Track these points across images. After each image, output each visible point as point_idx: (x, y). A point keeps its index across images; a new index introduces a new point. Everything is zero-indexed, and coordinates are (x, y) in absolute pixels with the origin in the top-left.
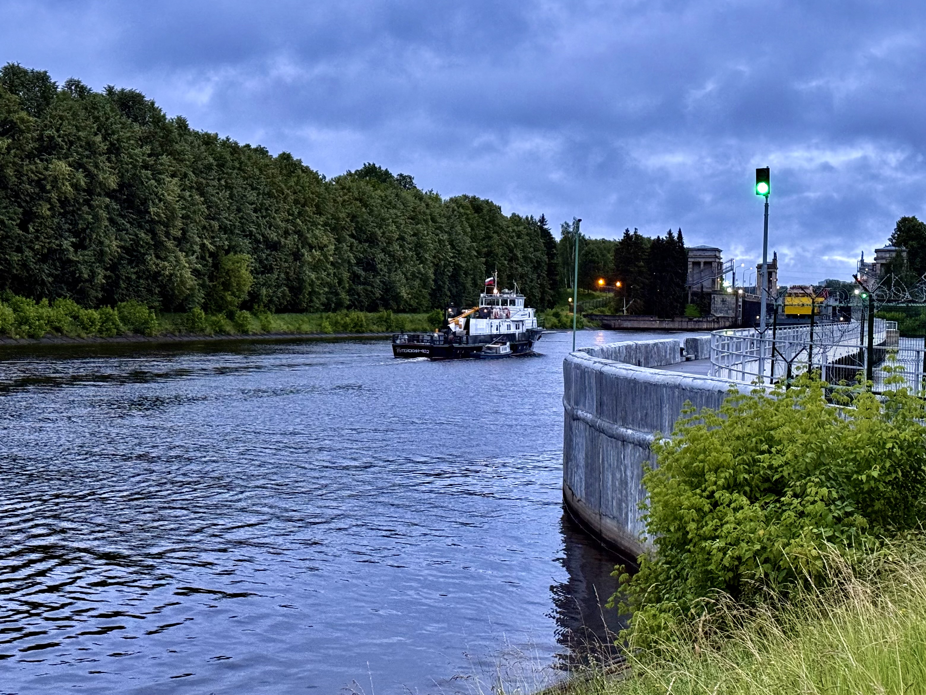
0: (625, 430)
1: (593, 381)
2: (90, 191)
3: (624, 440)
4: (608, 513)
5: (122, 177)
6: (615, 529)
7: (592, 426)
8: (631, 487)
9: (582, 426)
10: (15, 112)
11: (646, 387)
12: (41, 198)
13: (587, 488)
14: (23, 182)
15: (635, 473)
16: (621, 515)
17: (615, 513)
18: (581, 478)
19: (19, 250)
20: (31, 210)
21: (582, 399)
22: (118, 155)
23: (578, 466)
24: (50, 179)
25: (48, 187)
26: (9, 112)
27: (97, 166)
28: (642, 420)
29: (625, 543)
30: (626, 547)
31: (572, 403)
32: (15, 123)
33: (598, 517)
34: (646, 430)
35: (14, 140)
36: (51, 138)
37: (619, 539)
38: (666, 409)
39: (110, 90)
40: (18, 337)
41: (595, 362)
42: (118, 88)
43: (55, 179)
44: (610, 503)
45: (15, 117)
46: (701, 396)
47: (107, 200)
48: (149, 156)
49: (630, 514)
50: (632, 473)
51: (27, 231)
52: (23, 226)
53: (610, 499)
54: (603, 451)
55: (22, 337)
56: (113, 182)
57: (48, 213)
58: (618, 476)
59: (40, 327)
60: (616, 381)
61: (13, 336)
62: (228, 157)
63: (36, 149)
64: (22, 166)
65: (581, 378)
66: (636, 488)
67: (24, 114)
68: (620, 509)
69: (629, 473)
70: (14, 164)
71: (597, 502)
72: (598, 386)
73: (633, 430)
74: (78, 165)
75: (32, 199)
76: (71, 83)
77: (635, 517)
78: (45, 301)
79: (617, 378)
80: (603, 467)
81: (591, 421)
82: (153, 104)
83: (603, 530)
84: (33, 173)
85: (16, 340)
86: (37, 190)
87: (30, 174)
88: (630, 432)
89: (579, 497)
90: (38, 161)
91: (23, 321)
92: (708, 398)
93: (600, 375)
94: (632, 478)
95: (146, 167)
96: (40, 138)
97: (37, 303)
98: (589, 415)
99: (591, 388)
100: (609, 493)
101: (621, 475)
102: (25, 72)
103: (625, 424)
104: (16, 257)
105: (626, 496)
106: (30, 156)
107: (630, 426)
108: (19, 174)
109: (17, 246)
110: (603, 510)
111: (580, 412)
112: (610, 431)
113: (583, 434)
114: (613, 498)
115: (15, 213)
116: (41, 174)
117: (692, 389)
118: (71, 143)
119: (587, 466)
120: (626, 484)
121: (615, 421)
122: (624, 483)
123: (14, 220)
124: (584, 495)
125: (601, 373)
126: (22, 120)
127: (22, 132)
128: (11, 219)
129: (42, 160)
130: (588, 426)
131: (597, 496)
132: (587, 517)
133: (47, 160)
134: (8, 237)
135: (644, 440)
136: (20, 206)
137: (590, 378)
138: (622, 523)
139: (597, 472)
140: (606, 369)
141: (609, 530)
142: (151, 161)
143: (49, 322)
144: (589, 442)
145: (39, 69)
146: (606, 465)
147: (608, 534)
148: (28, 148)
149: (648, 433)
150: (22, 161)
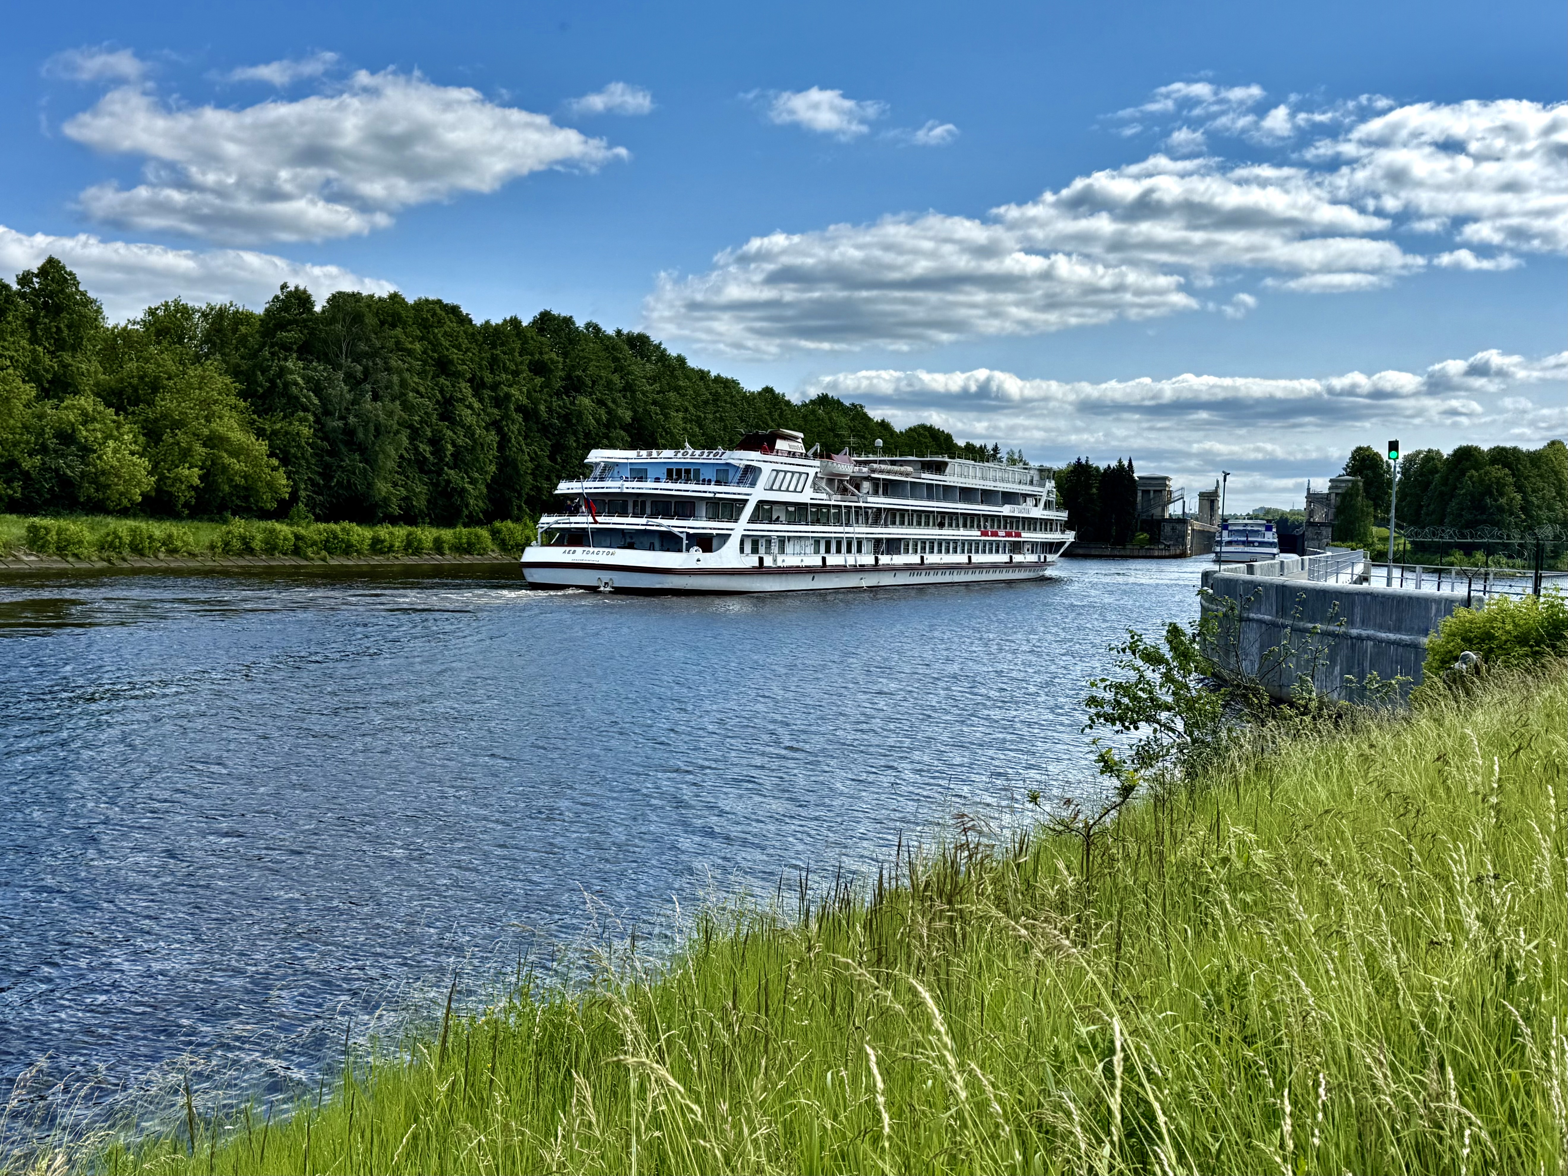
0: (1313, 625)
2: (609, 425)
3: (1312, 632)
5: (635, 412)
7: (1270, 624)
9: (1255, 625)
11: (1336, 596)
12: (567, 431)
13: (1261, 668)
18: (1254, 663)
21: (1256, 606)
23: (1247, 654)
26: (541, 353)
27: (614, 401)
28: (1331, 618)
34: (1336, 624)
35: (545, 378)
38: (1357, 610)
39: (620, 333)
42: (626, 331)
43: (580, 415)
45: (546, 357)
47: (623, 433)
48: (658, 393)
52: (552, 458)
56: (628, 416)
63: (563, 387)
64: (551, 402)
70: (546, 400)
74: (601, 402)
76: (589, 325)
77: (1322, 684)
79: (1304, 590)
81: (1271, 620)
82: (659, 344)
88: (1318, 626)
90: (565, 398)
92: (1397, 602)
93: (1281, 586)
95: (655, 403)
96: (569, 377)
99: (1268, 597)
100: (1292, 670)
101: (1308, 657)
107: (1319, 622)
108: (550, 410)
110: (1285, 681)
112: (1295, 626)
113: (1258, 630)
116: (568, 409)
119: (1261, 653)
121: (1301, 619)
125: (1284, 586)
129: (568, 397)
130: (1264, 625)
133: (573, 397)
135: (1334, 632)
137: (1267, 590)
142: (659, 397)
149: (1338, 626)
150: (552, 396)
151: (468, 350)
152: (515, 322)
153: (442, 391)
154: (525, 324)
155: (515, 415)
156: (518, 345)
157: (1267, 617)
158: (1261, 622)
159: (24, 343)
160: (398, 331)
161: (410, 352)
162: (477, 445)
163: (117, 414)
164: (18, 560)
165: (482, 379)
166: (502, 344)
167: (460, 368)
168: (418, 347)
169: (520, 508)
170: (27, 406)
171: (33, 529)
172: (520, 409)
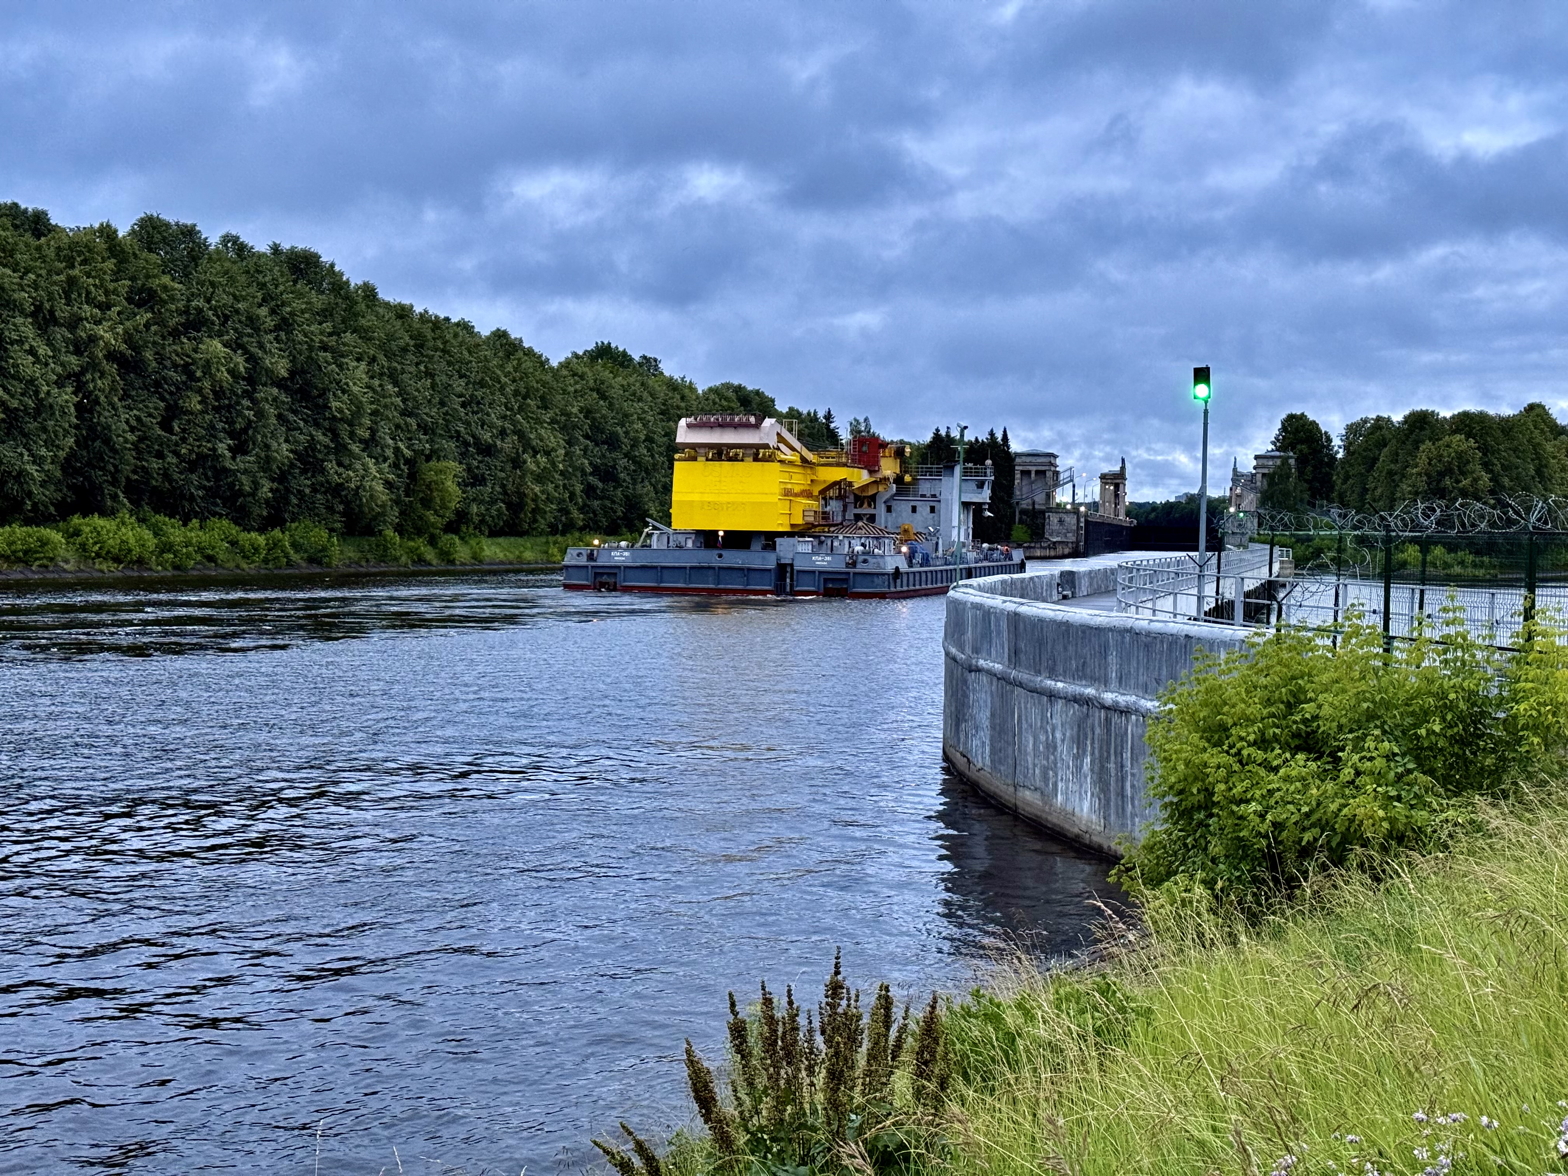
0: (1053, 683)
1: (1004, 625)
2: (251, 380)
3: (1052, 696)
4: (1027, 784)
5: (293, 361)
6: (1040, 803)
7: (1002, 678)
8: (1062, 752)
9: (984, 679)
10: (155, 276)
11: (1084, 632)
12: (190, 388)
13: (993, 752)
14: (165, 367)
15: (1068, 734)
16: (1047, 785)
17: (1038, 784)
18: (983, 743)
19: (160, 455)
20: (176, 404)
21: (986, 646)
22: (289, 333)
23: (977, 728)
24: (201, 363)
25: (199, 374)
26: (148, 277)
27: (261, 346)
28: (1077, 670)
29: (1054, 819)
30: (1055, 825)
31: (968, 651)
32: (156, 292)
33: (1011, 789)
34: (1084, 682)
35: (153, 313)
36: (199, 310)
37: (1044, 816)
38: (1113, 659)
39: (276, 249)
40: (160, 568)
41: (1005, 602)
42: (286, 246)
43: (208, 364)
44: (1031, 771)
45: (154, 283)
46: (1162, 642)
47: (275, 391)
49: (1060, 785)
50: (1064, 734)
51: (170, 431)
52: (166, 425)
53: (1030, 766)
54: (1020, 708)
55: (165, 569)
56: (282, 368)
57: (199, 407)
58: (1043, 738)
59: (188, 556)
60: (1041, 622)
61: (154, 567)
62: (429, 335)
63: (182, 325)
64: (163, 347)
65: (984, 620)
66: (1068, 752)
67: (166, 279)
68: (1045, 778)
69: (1058, 735)
70: (155, 343)
71: (1011, 771)
72: (1012, 629)
73: (1065, 682)
74: (236, 346)
75: (178, 388)
76: (227, 239)
77: (1067, 788)
78: (195, 522)
79: (1041, 620)
80: (1020, 728)
81: (1002, 672)
82: (332, 265)
83: (1019, 803)
84: (177, 355)
85: (157, 572)
86: (184, 378)
87: (174, 357)
88: (1060, 685)
89: (980, 765)
90: (185, 341)
91: (166, 548)
92: (1170, 644)
93: (1015, 618)
94: (1063, 741)
96: (187, 312)
97: (185, 525)
98: (996, 666)
99: (999, 633)
100: (1029, 759)
101: (1047, 738)
102: (167, 225)
103: (1053, 674)
104: (155, 464)
105: (1055, 764)
106: (175, 334)
107: (1061, 678)
108: (160, 358)
109: (158, 451)
110: (1020, 779)
111: (981, 662)
112: (1031, 684)
113: (987, 688)
114: (1035, 765)
115: (156, 409)
116: (188, 356)
117: (1148, 634)
118: (226, 317)
119: (993, 727)
120: (1055, 748)
121: (1038, 672)
122: (1051, 747)
123: (154, 418)
124: (988, 761)
125: (1016, 614)
126: (165, 288)
127: (164, 302)
128: (150, 415)
129: (189, 339)
130: (995, 679)
131: (1011, 762)
132: (992, 788)
133: (195, 339)
134: (146, 438)
135: (1081, 695)
136: (162, 399)
137: (998, 620)
138: (1047, 796)
139: (1011, 734)
140: (1024, 610)
141: (1028, 804)
143: (200, 550)
144: (997, 700)
145: (187, 220)
146: (1025, 726)
147: (1028, 809)
148: (172, 323)
149: (1086, 686)
150: (164, 338)
152: (107, 232)
154: (121, 234)
155: (106, 366)
156: (110, 264)
157: (998, 667)
158: (990, 673)
162: (42, 408)
165: (52, 312)
166: (85, 262)
167: (16, 296)
169: (114, 497)
172: (112, 356)
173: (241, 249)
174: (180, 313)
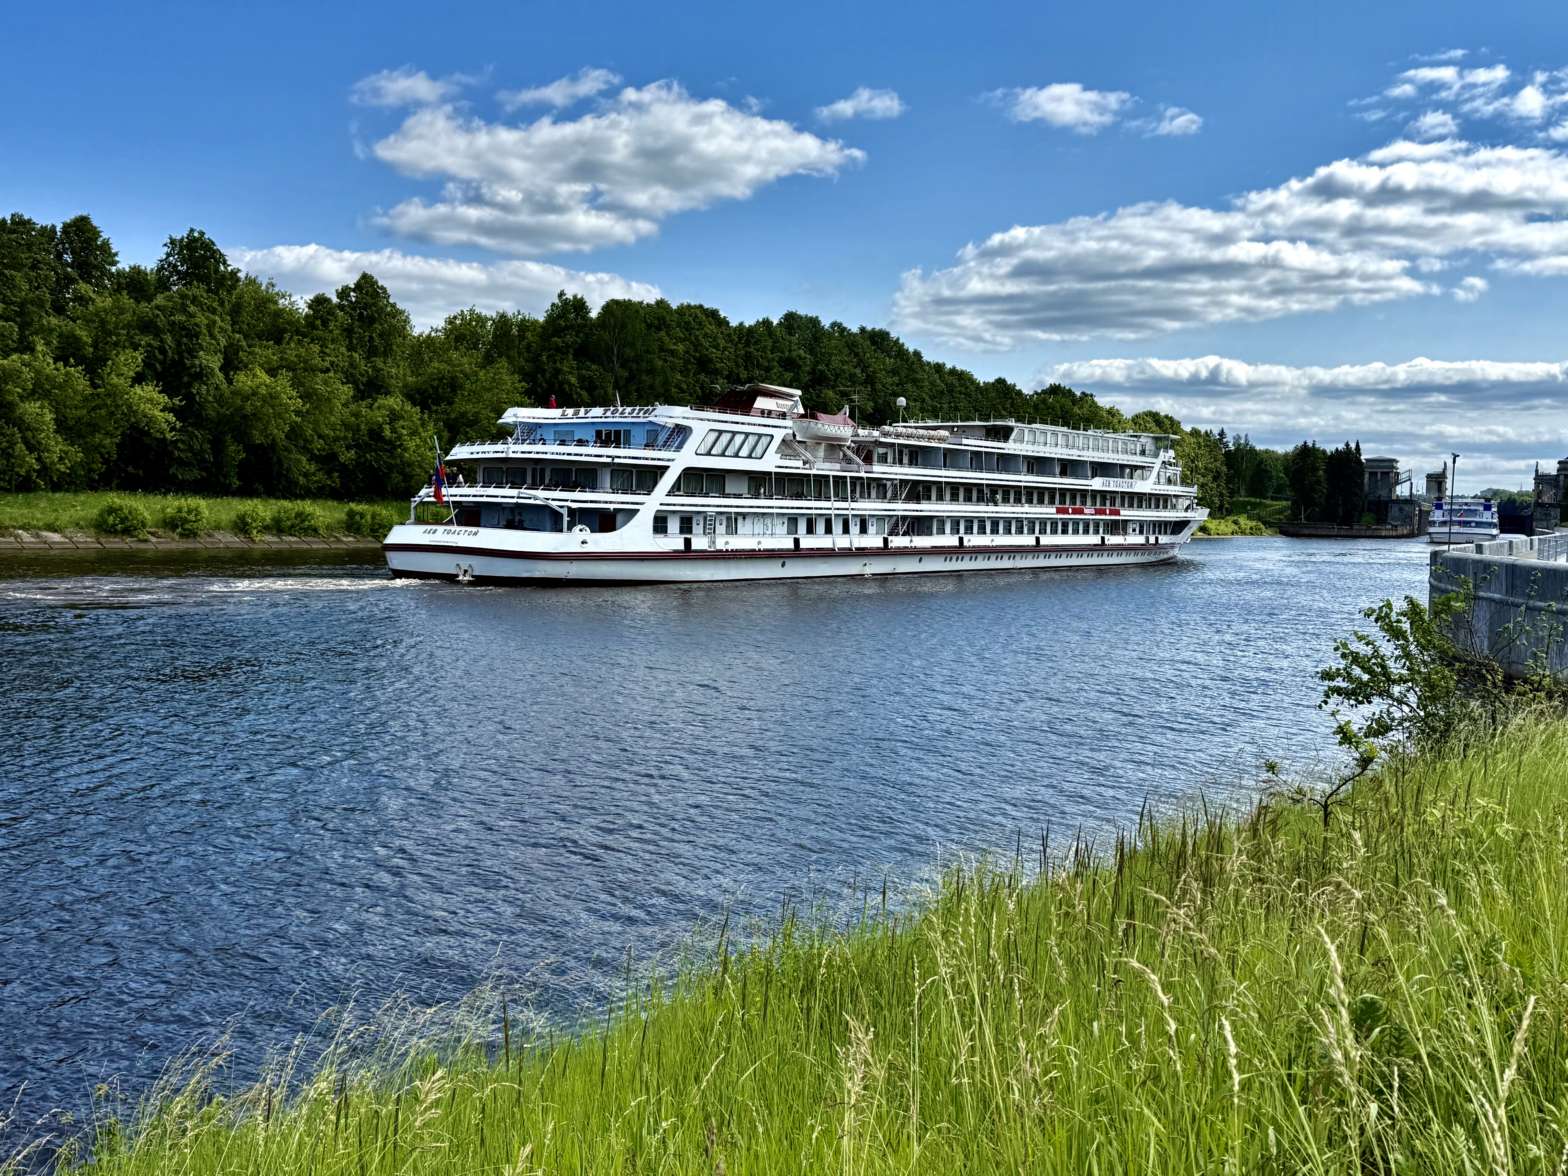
0: (1542, 603)
1: (1502, 570)
3: (1542, 610)
4: (1520, 661)
5: (876, 403)
7: (1499, 602)
9: (1484, 603)
10: (794, 350)
13: (1490, 645)
18: (1482, 640)
21: (1486, 585)
22: (873, 384)
26: (790, 351)
36: (822, 372)
39: (863, 330)
45: (794, 354)
72: (1509, 573)
73: (1551, 603)
76: (834, 325)
80: (1516, 630)
81: (1500, 599)
82: (897, 339)
88: (1548, 605)
93: (1513, 568)
99: (1498, 576)
100: (1522, 647)
101: (1537, 635)
102: (800, 317)
103: (1542, 600)
107: (1549, 601)
110: (1515, 658)
112: (1525, 605)
113: (1487, 609)
114: (1528, 650)
118: (837, 375)
119: (1492, 631)
120: (1545, 640)
121: (1532, 598)
122: (1542, 639)
124: (1487, 650)
125: (1515, 566)
130: (1494, 603)
131: (1507, 650)
137: (1496, 569)
139: (1507, 634)
144: (1496, 614)
145: (812, 314)
151: (725, 348)
152: (766, 323)
153: (702, 388)
154: (774, 325)
156: (770, 343)
157: (1497, 596)
158: (1490, 600)
159: (343, 350)
160: (663, 333)
161: (673, 353)
163: (422, 412)
164: (339, 541)
165: (738, 375)
166: (756, 343)
167: (718, 366)
168: (681, 347)
170: (345, 405)
171: (351, 514)
173: (842, 330)
174: (809, 373)
